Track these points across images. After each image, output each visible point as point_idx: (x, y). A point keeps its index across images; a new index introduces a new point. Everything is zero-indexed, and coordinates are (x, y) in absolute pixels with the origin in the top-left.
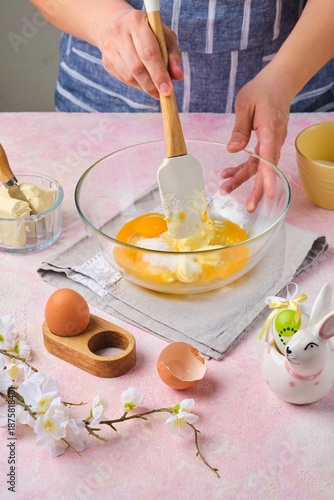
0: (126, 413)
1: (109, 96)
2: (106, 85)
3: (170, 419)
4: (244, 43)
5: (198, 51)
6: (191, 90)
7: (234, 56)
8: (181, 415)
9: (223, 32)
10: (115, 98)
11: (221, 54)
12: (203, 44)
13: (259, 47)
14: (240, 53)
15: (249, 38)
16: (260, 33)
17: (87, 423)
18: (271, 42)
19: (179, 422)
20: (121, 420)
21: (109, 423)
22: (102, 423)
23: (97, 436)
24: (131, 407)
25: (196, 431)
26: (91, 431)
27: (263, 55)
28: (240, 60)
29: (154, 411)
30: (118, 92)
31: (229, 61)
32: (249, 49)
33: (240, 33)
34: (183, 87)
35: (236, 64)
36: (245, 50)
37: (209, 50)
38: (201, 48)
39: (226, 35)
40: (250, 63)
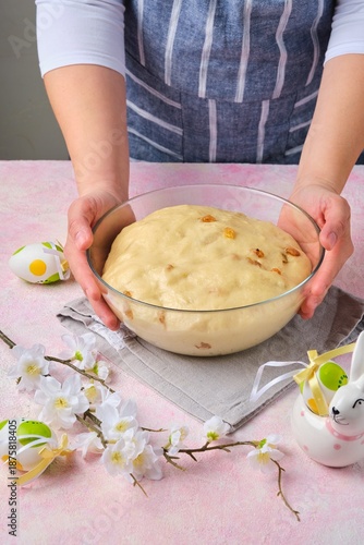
0: (208, 443)
3: (253, 452)
4: (277, 93)
5: (227, 100)
7: (265, 106)
8: (264, 449)
9: (256, 83)
11: (252, 103)
12: (233, 93)
13: (291, 95)
14: (272, 102)
17: (165, 451)
18: (304, 88)
19: (263, 456)
20: (203, 450)
21: (189, 452)
22: (180, 451)
23: (175, 464)
24: (214, 437)
25: (280, 469)
26: (169, 458)
27: (295, 102)
28: (271, 109)
29: (238, 443)
31: (260, 110)
32: (281, 98)
35: (267, 113)
36: (278, 99)
37: (239, 98)
38: (230, 97)
39: (259, 86)
40: (281, 111)
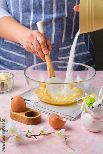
0: (41, 133)
1: (11, 63)
2: (10, 59)
6: (36, 59)
10: (13, 63)
13: (58, 44)
14: (52, 45)
15: (54, 40)
16: (58, 39)
18: (62, 43)
20: (39, 135)
21: (34, 136)
22: (31, 135)
25: (66, 138)
26: (28, 137)
27: (59, 47)
30: (14, 61)
32: (54, 44)
33: (51, 38)
34: (33, 58)
40: (55, 49)
